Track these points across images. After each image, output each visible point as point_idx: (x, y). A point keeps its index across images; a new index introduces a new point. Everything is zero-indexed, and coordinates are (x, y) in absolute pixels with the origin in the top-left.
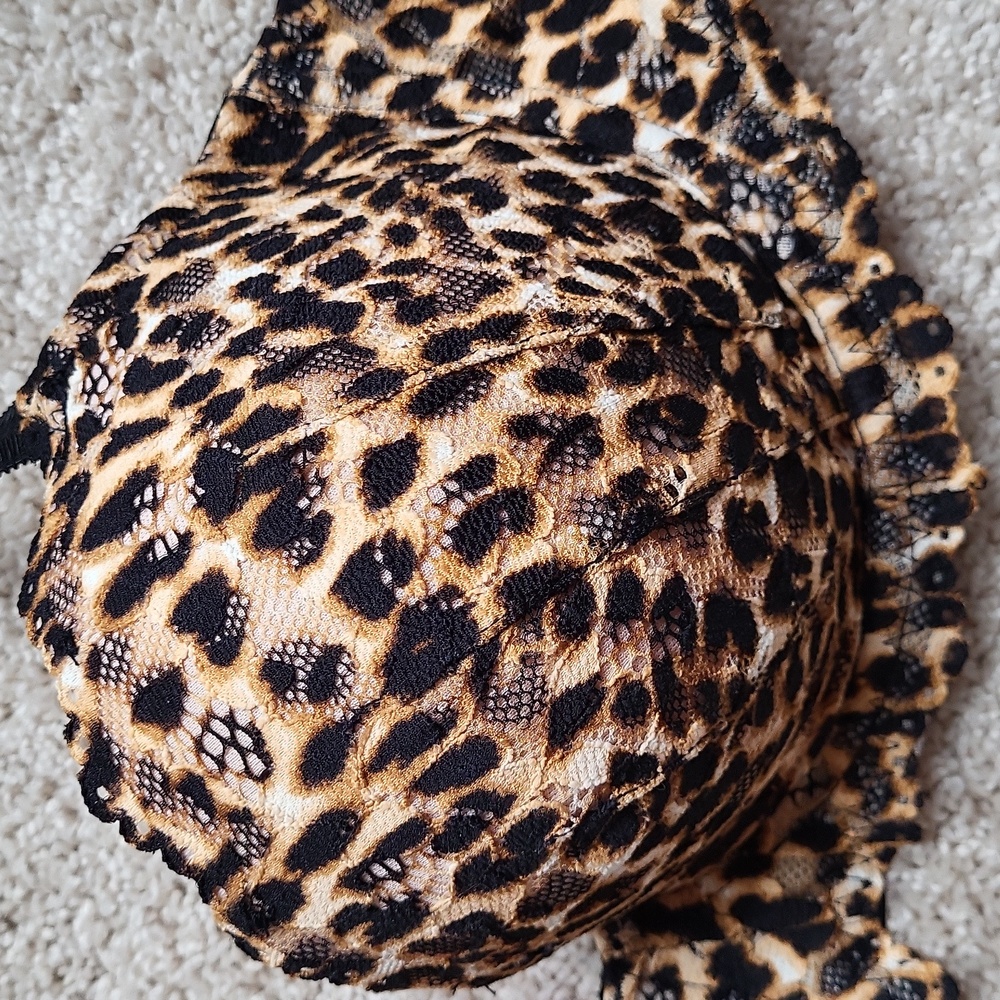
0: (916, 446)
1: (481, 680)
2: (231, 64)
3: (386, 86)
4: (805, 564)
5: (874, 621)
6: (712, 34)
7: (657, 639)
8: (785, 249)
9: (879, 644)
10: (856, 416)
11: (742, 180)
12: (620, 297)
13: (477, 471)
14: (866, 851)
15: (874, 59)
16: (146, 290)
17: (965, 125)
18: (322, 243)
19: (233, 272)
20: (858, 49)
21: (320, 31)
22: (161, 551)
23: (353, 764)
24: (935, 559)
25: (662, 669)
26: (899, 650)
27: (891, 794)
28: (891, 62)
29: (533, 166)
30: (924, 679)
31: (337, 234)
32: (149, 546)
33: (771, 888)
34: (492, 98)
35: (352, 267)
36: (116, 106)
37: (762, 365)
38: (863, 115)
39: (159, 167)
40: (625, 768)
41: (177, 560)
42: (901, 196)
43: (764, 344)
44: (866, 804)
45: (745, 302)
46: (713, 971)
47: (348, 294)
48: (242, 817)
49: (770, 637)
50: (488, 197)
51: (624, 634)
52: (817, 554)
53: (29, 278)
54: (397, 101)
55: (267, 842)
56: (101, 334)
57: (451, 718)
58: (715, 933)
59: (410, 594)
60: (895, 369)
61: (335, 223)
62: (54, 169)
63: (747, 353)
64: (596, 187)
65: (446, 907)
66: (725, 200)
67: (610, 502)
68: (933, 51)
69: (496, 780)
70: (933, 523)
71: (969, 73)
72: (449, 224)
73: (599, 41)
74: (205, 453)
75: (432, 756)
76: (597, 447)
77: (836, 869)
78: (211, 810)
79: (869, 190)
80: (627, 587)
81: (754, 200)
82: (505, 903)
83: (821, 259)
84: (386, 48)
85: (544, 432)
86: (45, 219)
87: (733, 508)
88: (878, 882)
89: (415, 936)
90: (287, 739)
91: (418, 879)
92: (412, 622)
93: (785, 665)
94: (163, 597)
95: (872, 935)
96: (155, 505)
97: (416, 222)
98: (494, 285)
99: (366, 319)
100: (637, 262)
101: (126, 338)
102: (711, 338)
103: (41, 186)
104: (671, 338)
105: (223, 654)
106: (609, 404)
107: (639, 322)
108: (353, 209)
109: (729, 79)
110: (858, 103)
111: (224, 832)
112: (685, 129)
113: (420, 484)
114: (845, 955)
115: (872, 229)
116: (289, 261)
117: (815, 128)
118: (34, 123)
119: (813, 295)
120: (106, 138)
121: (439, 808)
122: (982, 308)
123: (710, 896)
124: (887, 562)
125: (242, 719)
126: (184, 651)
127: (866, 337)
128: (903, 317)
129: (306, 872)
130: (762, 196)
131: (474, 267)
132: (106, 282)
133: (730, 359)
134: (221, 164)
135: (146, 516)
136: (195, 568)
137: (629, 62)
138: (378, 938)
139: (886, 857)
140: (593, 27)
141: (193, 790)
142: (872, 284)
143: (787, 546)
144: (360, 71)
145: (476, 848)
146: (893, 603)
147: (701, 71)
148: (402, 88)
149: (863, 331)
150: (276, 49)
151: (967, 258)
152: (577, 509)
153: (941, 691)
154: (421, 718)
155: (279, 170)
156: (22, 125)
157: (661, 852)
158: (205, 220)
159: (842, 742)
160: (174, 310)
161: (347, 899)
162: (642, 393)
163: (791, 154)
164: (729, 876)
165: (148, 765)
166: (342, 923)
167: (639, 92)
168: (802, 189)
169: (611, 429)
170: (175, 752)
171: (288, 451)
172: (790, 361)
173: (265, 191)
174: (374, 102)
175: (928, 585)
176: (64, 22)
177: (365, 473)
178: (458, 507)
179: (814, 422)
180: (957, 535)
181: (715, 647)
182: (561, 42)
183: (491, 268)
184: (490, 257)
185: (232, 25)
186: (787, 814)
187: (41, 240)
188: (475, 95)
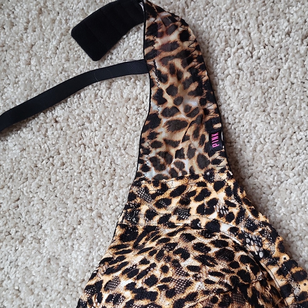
0: (301, 304)
2: (118, 213)
3: (157, 218)
6: (236, 203)
8: (261, 255)
10: (285, 298)
11: (249, 237)
12: (220, 283)
15: (278, 201)
16: (103, 285)
17: (304, 216)
18: (145, 272)
19: (125, 281)
20: (274, 199)
21: (139, 205)
28: (283, 203)
29: (195, 241)
31: (149, 269)
34: (183, 219)
35: (152, 281)
36: (90, 226)
38: (277, 216)
39: (102, 240)
42: (290, 235)
43: (258, 286)
45: (252, 275)
47: (153, 289)
50: (185, 255)
53: (71, 270)
54: (160, 222)
56: (93, 298)
60: (293, 284)
61: (148, 266)
62: (75, 242)
63: (254, 289)
64: (211, 246)
66: (245, 243)
68: (293, 199)
71: (303, 203)
72: (176, 264)
73: (208, 203)
79: (281, 239)
81: (252, 242)
83: (271, 257)
84: (156, 209)
86: (74, 255)
97: (168, 265)
98: (189, 284)
99: (158, 297)
100: (223, 270)
101: (100, 300)
102: (244, 288)
103: (72, 246)
104: (234, 291)
107: (225, 289)
108: (152, 260)
109: (242, 212)
110: (275, 213)
112: (232, 224)
115: (283, 248)
116: (138, 278)
117: (265, 224)
118: (70, 231)
120: (88, 234)
127: (285, 277)
128: (294, 270)
130: (254, 241)
131: (183, 278)
132: (93, 282)
133: (250, 293)
134: (117, 243)
137: (217, 208)
140: (207, 200)
142: (284, 263)
144: (150, 215)
147: (235, 211)
148: (161, 218)
150: (129, 210)
155: (132, 243)
156: (67, 232)
158: (116, 262)
160: (111, 293)
163: (260, 229)
167: (220, 215)
168: (264, 239)
172: (265, 288)
173: (129, 251)
174: (154, 222)
176: (76, 205)
179: (273, 304)
182: (199, 203)
183: (188, 278)
184: (187, 275)
185: (117, 204)
187: (73, 260)
188: (179, 219)
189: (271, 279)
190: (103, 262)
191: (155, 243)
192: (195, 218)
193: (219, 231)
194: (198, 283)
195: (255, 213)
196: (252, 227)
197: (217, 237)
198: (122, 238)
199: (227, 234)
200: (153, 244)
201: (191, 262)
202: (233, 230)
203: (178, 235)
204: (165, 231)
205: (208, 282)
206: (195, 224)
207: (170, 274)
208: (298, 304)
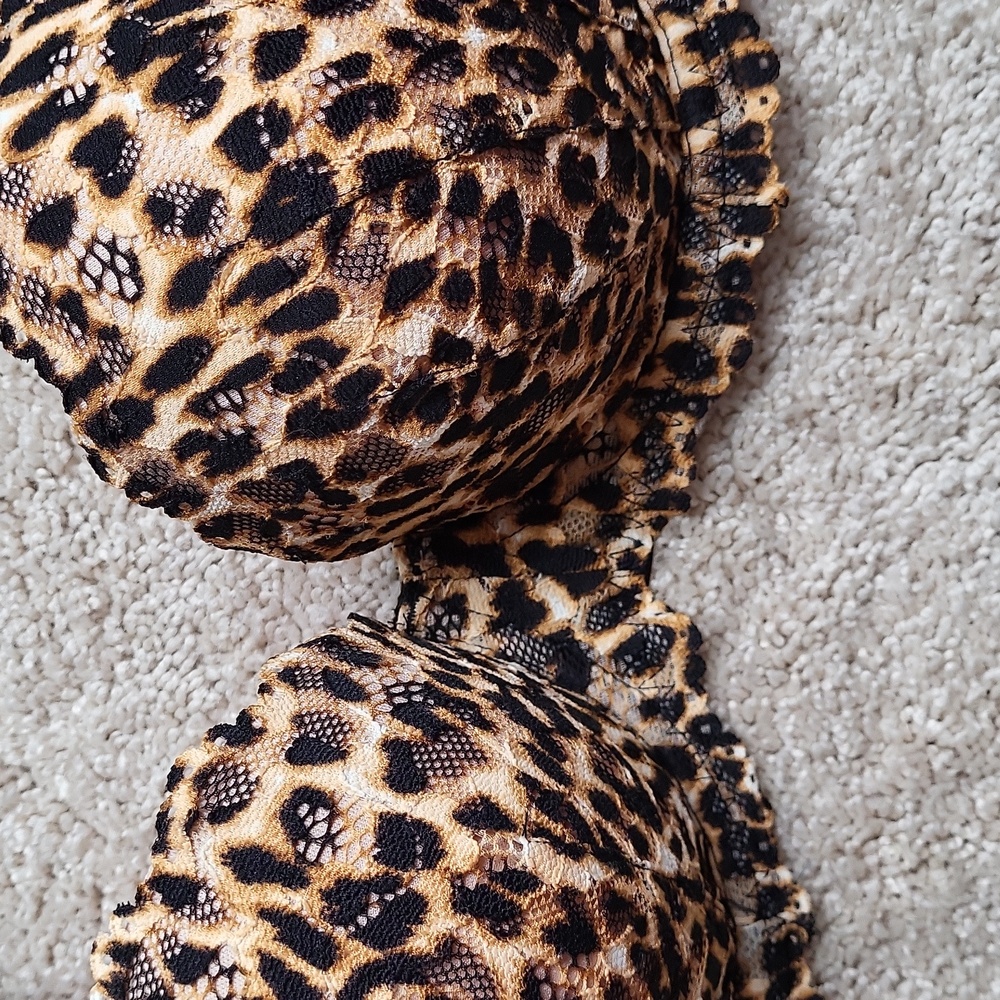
1: (334, 238)
4: (624, 226)
5: (676, 309)
7: (487, 239)
9: (678, 330)
10: (686, 129)
13: (353, 65)
14: (642, 516)
22: (69, 98)
23: (214, 295)
24: (736, 264)
25: (488, 267)
26: (694, 339)
27: (670, 465)
30: (711, 368)
32: (59, 94)
33: (556, 536)
37: (612, 56)
40: (446, 347)
41: (82, 106)
44: (647, 472)
46: (496, 603)
48: (110, 334)
49: (584, 273)
51: (460, 227)
52: (636, 221)
55: (129, 360)
57: (303, 269)
58: (503, 570)
59: (282, 155)
65: (277, 449)
67: (464, 113)
69: (334, 330)
70: (738, 232)
74: (119, 24)
75: (283, 298)
76: (460, 68)
77: (613, 527)
78: (84, 325)
80: (467, 187)
82: (326, 456)
85: (416, 46)
87: (568, 153)
88: (648, 544)
89: (244, 475)
90: (160, 266)
91: (256, 415)
92: (281, 180)
93: (594, 306)
94: (66, 137)
95: (636, 589)
96: (69, 62)
105: (113, 186)
106: (476, 39)
111: (92, 348)
113: (304, 66)
114: (611, 601)
119: (665, 17)
121: (282, 348)
122: (808, 64)
123: (504, 538)
124: (694, 259)
125: (123, 246)
126: (79, 183)
129: (160, 393)
135: (59, 71)
136: (98, 114)
138: (213, 471)
139: (658, 525)
141: (71, 305)
143: (610, 202)
145: (309, 393)
146: (695, 296)
149: (703, 55)
151: (803, 18)
152: (435, 113)
153: (726, 380)
154: (277, 262)
157: (466, 446)
159: (634, 413)
161: (192, 424)
162: (504, 38)
164: (523, 521)
165: (33, 280)
166: (185, 447)
169: (474, 57)
170: (59, 270)
171: (194, 26)
172: (636, 62)
175: (727, 286)
177: (257, 51)
178: (334, 91)
179: (649, 115)
180: (757, 245)
181: (535, 263)
186: (578, 471)
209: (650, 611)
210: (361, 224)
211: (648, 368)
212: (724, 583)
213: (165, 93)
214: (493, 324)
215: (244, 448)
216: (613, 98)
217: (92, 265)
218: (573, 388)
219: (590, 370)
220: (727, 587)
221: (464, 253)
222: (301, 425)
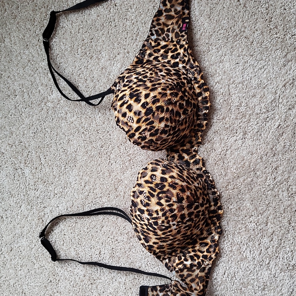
0: (204, 101)
1: (153, 115)
2: (136, 53)
3: (153, 57)
4: (188, 111)
5: (198, 119)
6: (187, 55)
7: (170, 114)
8: (193, 79)
9: (198, 122)
10: (198, 97)
11: (190, 71)
12: (172, 82)
13: (155, 97)
14: (196, 145)
15: (206, 59)
16: (126, 77)
17: (215, 67)
18: (144, 74)
19: (134, 76)
20: (204, 58)
21: (146, 50)
22: (126, 102)
23: (141, 122)
24: (205, 113)
25: (170, 117)
26: (201, 123)
27: (199, 139)
28: (208, 59)
29: (167, 68)
30: (203, 126)
31: (145, 73)
32: (124, 101)
33: (185, 148)
34: (164, 59)
35: (146, 77)
36: (123, 56)
37: (187, 91)
38: (204, 65)
39: (127, 63)
40: (166, 126)
41: (127, 102)
42: (208, 74)
43: (187, 88)
44: (196, 140)
45: (186, 84)
46: (178, 157)
47: (145, 79)
48: (131, 126)
49: (183, 117)
50: (161, 71)
51: (167, 113)
52: (190, 110)
53: (111, 74)
54: (154, 59)
55: (133, 129)
56: (121, 81)
57: (150, 119)
58: (179, 153)
59: (148, 107)
60: (203, 93)
62: (115, 62)
63: (185, 89)
64: (173, 71)
65: (149, 138)
66: (187, 73)
67: (167, 101)
68: (212, 59)
69: (154, 125)
70: (205, 110)
71: (216, 61)
72: (156, 73)
73: (176, 54)
74: (130, 93)
75: (148, 122)
76: (166, 96)
78: (128, 125)
79: (202, 74)
80: (168, 109)
81: (190, 73)
82: (154, 138)
83: (197, 80)
84: (153, 53)
85: (162, 94)
86: (114, 68)
87: (180, 104)
88: (197, 149)
89: (145, 141)
90: (135, 119)
91: (146, 134)
92: (148, 109)
93: (185, 120)
94: (125, 106)
95: (196, 154)
96: (125, 97)
97: (153, 73)
98: (159, 80)
99: (147, 82)
100: (175, 79)
101: (123, 82)
102: (181, 87)
103: (114, 64)
104: (176, 87)
105: (130, 111)
106: (168, 92)
107: (173, 85)
108: (147, 71)
109: (189, 60)
110: (204, 64)
111: (129, 128)
112: (184, 65)
113: (150, 97)
114: (192, 156)
115: (202, 78)
116: (140, 75)
117: (197, 66)
118: (114, 57)
119: (195, 84)
120: (121, 59)
121: (148, 127)
122: (215, 87)
123: (179, 149)
124: (200, 113)
125: (132, 117)
126: (127, 111)
127: (200, 89)
128: (204, 87)
129: (136, 132)
130: (191, 73)
131: (158, 78)
132: (121, 76)
133: (183, 89)
134: (134, 64)
135: (124, 98)
136: (129, 103)
137: (179, 57)
138: (142, 140)
139: (198, 146)
140: (176, 53)
141: (126, 123)
142: (201, 84)
143: (186, 108)
144: (150, 55)
145: (152, 132)
146: (200, 118)
147: (186, 59)
148: (154, 57)
150: (141, 52)
151: (214, 82)
152: (164, 101)
153: (205, 128)
154: (147, 118)
155: (140, 65)
156: (112, 57)
157: (170, 137)
158: (132, 70)
159: (194, 132)
160: (128, 79)
161: (139, 135)
162: (172, 91)
163: (195, 69)
164: (181, 146)
165: (122, 121)
166: (139, 138)
167: (180, 60)
168: (196, 73)
169: (168, 94)
170: (125, 120)
171: (138, 93)
172: (190, 90)
173: (139, 68)
174: (151, 58)
175: (204, 116)
176: (118, 46)
177: (145, 96)
178: (153, 100)
179: (192, 97)
180: (208, 111)
181: (176, 116)
182: (172, 54)
183: (160, 78)
184: (160, 77)
185: (137, 48)
186: (187, 140)
187: (113, 70)
188: (162, 59)
189: (194, 89)
190: (127, 70)
191: (150, 66)
192: (169, 60)
193: (178, 67)
194: (163, 80)
195: (194, 61)
196: (192, 67)
197: (177, 68)
198: (136, 62)
199: (181, 68)
200: (149, 66)
201: (162, 73)
202: (184, 67)
203: (160, 65)
204: (155, 63)
205: (167, 80)
206: (169, 62)
207: (153, 76)
208: (203, 101)
209: (198, 157)
210: (156, 114)
211: (195, 127)
212: (207, 153)
213: (135, 101)
214: (172, 123)
215: (145, 138)
216: (186, 96)
217: (129, 119)
218: (184, 130)
219: (186, 128)
220: (207, 154)
221: (168, 116)
222: (151, 135)
